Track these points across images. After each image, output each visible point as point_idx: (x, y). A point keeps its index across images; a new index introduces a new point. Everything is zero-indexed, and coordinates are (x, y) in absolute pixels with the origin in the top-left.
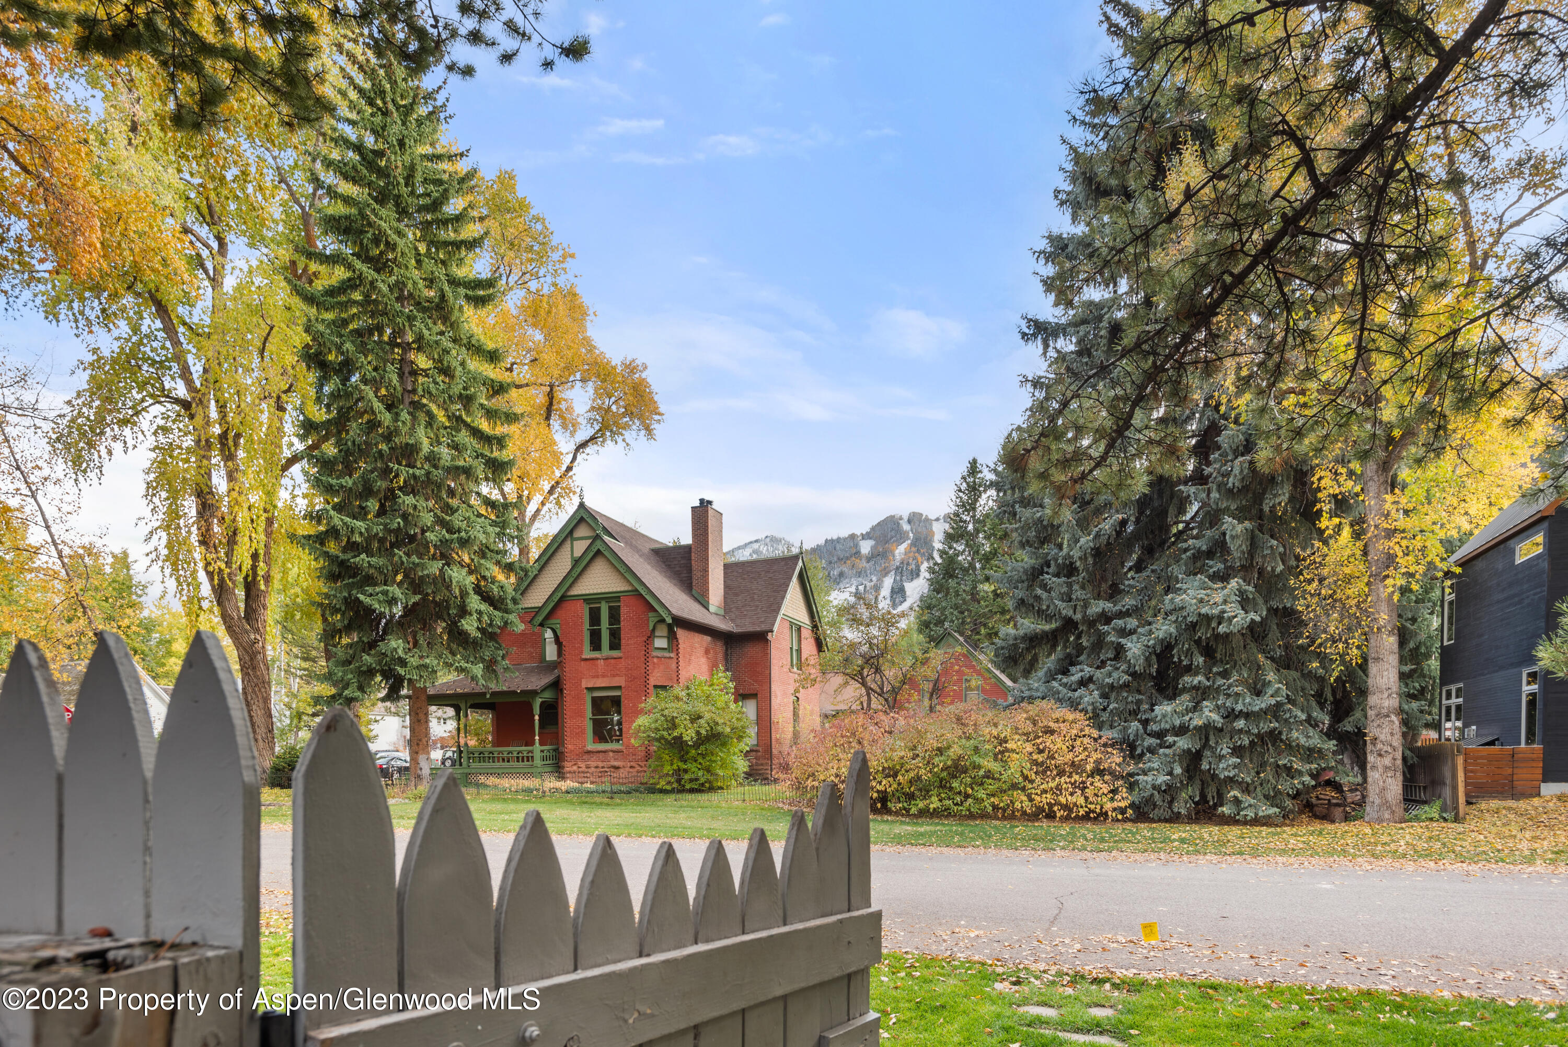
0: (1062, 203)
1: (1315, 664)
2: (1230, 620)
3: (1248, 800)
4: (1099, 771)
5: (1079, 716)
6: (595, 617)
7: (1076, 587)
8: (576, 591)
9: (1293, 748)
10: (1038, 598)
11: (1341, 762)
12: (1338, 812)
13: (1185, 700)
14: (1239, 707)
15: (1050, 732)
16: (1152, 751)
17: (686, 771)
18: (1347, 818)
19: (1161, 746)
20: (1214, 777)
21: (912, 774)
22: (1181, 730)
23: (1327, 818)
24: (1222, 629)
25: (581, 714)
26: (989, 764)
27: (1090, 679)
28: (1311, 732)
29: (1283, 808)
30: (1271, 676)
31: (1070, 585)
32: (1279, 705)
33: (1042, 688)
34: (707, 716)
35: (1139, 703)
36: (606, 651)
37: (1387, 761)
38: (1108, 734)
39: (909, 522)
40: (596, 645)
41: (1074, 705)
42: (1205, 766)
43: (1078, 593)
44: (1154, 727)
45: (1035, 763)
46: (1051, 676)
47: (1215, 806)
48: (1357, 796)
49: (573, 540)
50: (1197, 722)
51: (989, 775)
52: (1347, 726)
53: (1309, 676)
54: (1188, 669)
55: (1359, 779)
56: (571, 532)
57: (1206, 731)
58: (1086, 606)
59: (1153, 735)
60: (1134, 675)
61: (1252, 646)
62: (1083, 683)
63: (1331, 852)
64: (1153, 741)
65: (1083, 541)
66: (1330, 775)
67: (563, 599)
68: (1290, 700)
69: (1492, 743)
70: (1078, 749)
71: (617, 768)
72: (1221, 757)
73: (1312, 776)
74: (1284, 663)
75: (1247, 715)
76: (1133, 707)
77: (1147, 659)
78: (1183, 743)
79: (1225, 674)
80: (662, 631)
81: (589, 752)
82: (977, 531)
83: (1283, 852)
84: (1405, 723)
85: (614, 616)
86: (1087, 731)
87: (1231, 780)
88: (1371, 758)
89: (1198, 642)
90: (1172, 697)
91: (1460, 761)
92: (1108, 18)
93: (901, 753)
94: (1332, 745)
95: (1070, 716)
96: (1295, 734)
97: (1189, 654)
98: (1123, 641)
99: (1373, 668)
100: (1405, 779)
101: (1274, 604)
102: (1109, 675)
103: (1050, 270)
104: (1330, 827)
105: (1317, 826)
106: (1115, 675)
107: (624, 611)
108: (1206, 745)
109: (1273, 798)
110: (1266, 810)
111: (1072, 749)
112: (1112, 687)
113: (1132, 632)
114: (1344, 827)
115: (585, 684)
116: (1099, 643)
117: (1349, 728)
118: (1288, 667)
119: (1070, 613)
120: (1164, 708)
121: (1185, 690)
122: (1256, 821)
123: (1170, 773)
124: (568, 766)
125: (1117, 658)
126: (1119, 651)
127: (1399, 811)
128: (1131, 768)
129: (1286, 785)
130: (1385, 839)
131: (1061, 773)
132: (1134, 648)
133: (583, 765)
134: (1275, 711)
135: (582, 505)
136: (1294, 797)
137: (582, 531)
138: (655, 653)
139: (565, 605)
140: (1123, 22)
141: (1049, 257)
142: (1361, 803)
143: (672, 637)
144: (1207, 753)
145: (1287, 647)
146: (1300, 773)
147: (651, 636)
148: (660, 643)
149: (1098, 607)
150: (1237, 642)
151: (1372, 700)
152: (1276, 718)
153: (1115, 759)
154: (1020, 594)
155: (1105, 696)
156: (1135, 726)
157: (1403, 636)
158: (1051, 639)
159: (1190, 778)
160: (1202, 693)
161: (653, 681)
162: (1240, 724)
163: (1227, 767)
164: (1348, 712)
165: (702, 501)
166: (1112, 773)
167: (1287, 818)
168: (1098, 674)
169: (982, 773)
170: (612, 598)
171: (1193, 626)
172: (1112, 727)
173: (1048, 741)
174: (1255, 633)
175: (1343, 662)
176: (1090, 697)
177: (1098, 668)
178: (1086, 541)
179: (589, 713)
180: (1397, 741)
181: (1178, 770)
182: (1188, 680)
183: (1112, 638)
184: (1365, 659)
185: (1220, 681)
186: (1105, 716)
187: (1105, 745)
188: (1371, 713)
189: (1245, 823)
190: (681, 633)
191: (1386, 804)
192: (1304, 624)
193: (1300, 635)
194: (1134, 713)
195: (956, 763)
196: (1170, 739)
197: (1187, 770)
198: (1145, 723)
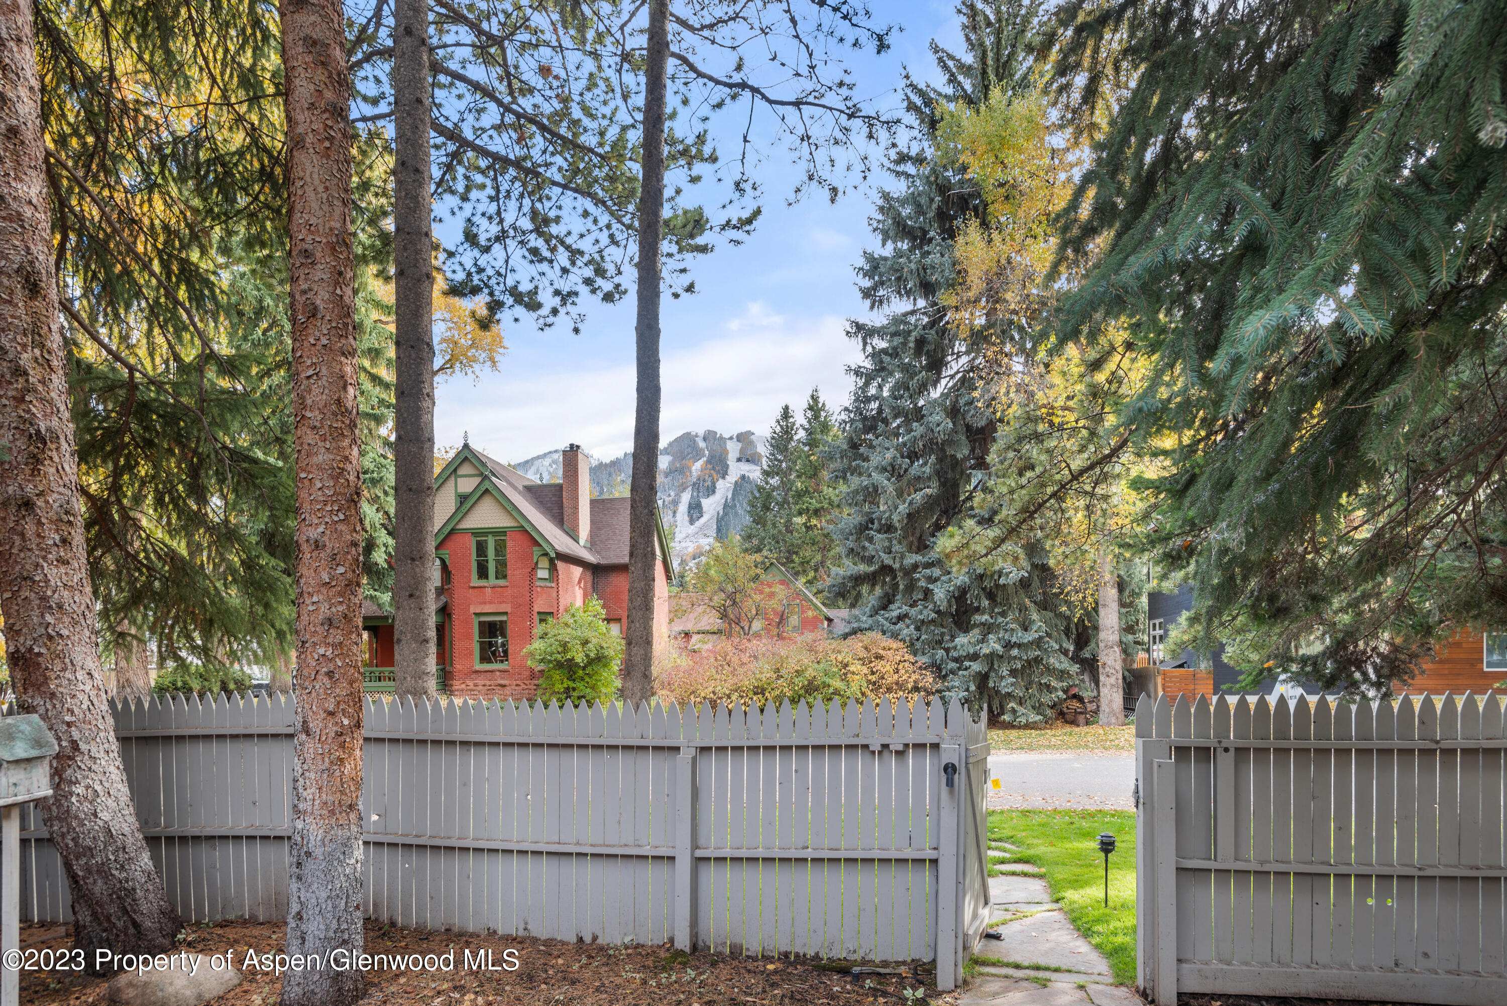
0: (875, 230)
1: (1064, 609)
2: (1007, 574)
3: (1021, 710)
4: (916, 689)
5: (900, 645)
6: (481, 549)
7: (895, 542)
8: (466, 524)
9: (1049, 670)
10: (864, 548)
11: (1083, 681)
12: (1081, 718)
13: (975, 634)
14: (1014, 640)
15: (879, 657)
16: (953, 672)
17: (574, 689)
18: (1087, 723)
19: (959, 669)
20: (997, 692)
21: (777, 692)
22: (974, 657)
23: (1074, 722)
24: (1002, 581)
25: (469, 637)
26: (837, 684)
27: (906, 615)
28: (1063, 658)
29: (1045, 716)
30: (1035, 616)
31: (890, 540)
32: (1041, 638)
33: (870, 621)
34: (594, 641)
35: (943, 634)
36: (492, 580)
37: (1112, 680)
38: (923, 660)
39: (705, 439)
40: (483, 573)
41: (895, 636)
42: (991, 684)
43: (897, 548)
44: (954, 654)
45: (869, 682)
46: (875, 612)
47: (999, 715)
48: (1093, 707)
49: (457, 477)
50: (986, 650)
51: (837, 692)
52: (1086, 654)
53: (1060, 615)
54: (977, 609)
55: (1095, 693)
56: (455, 470)
57: (991, 658)
58: (902, 557)
59: (956, 660)
60: (938, 612)
61: (1021, 591)
62: (900, 618)
63: (1078, 747)
64: (954, 665)
65: (901, 508)
66: (1075, 691)
67: (452, 532)
68: (1048, 635)
69: (1181, 666)
70: (902, 672)
71: (504, 686)
72: (1002, 678)
73: (1065, 691)
74: (1045, 605)
75: (1019, 646)
76: (938, 638)
77: (949, 601)
78: (976, 667)
79: (1003, 614)
80: (544, 563)
81: (476, 672)
82: (790, 469)
83: (1048, 747)
84: (1125, 651)
85: (500, 549)
86: (907, 657)
87: (1009, 694)
88: (1102, 678)
89: (984, 589)
90: (966, 631)
91: (1159, 680)
92: (908, 98)
93: (767, 674)
94: (1076, 668)
95: (894, 645)
96: (1052, 660)
97: (978, 597)
98: (931, 586)
99: (1102, 612)
100: (1125, 693)
101: (1037, 561)
102: (921, 613)
103: (867, 283)
104: (1077, 729)
105: (1068, 729)
106: (925, 612)
107: (510, 544)
108: (991, 668)
109: (1038, 708)
110: (1034, 718)
111: (897, 671)
112: (923, 621)
113: (936, 580)
114: (1085, 729)
115: (473, 609)
116: (911, 587)
117: (1088, 655)
118: (1045, 609)
119: (890, 562)
120: (962, 640)
121: (975, 626)
122: (1028, 726)
123: (967, 690)
124: (457, 685)
125: (925, 599)
126: (928, 593)
127: (1121, 717)
128: (939, 686)
129: (1047, 699)
130: (1112, 737)
131: (889, 690)
132: (940, 594)
133: (471, 683)
134: (1038, 643)
135: (466, 446)
136: (1052, 707)
137: (465, 469)
138: (539, 583)
139: (453, 537)
140: (918, 101)
141: (868, 274)
142: (1096, 712)
143: (553, 568)
144: (993, 674)
145: (1044, 593)
146: (1056, 689)
147: (535, 568)
148: (543, 573)
149: (912, 559)
150: (1011, 590)
151: (1102, 635)
152: (1039, 647)
153: (928, 679)
154: (851, 544)
155: (918, 629)
156: (941, 653)
157: (1121, 586)
158: (872, 579)
159: (981, 693)
160: (988, 629)
161: (537, 608)
162: (1015, 652)
163: (1007, 685)
164: (1087, 642)
165: (572, 446)
166: (926, 690)
167: (1048, 723)
168: (913, 612)
169: (831, 690)
170: (499, 533)
171: (981, 577)
172: (924, 654)
173: (879, 666)
174: (1024, 584)
175: (1083, 608)
176: (907, 631)
177: (911, 606)
178: (903, 508)
179: (476, 637)
180: (1119, 666)
181: (973, 688)
182: (978, 618)
183: (922, 583)
184: (1097, 603)
185: (1000, 619)
186: (918, 645)
187: (920, 668)
188: (1101, 645)
189: (1020, 728)
190: (560, 565)
191: (1113, 713)
192: (1056, 577)
193: (1052, 586)
194: (939, 642)
195: (810, 683)
196: (967, 664)
197: (978, 687)
198: (947, 650)
